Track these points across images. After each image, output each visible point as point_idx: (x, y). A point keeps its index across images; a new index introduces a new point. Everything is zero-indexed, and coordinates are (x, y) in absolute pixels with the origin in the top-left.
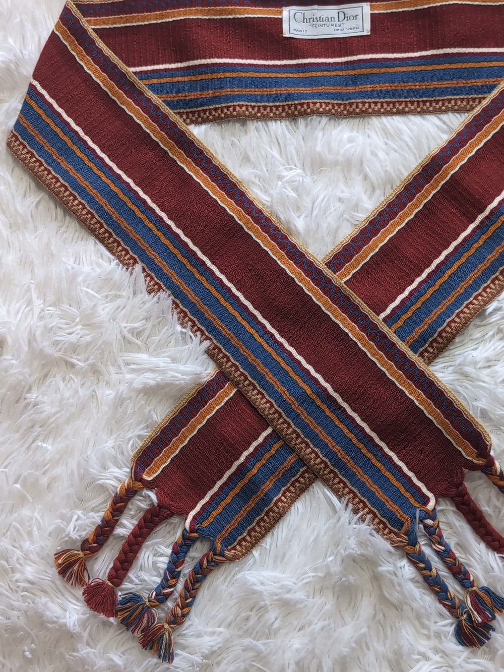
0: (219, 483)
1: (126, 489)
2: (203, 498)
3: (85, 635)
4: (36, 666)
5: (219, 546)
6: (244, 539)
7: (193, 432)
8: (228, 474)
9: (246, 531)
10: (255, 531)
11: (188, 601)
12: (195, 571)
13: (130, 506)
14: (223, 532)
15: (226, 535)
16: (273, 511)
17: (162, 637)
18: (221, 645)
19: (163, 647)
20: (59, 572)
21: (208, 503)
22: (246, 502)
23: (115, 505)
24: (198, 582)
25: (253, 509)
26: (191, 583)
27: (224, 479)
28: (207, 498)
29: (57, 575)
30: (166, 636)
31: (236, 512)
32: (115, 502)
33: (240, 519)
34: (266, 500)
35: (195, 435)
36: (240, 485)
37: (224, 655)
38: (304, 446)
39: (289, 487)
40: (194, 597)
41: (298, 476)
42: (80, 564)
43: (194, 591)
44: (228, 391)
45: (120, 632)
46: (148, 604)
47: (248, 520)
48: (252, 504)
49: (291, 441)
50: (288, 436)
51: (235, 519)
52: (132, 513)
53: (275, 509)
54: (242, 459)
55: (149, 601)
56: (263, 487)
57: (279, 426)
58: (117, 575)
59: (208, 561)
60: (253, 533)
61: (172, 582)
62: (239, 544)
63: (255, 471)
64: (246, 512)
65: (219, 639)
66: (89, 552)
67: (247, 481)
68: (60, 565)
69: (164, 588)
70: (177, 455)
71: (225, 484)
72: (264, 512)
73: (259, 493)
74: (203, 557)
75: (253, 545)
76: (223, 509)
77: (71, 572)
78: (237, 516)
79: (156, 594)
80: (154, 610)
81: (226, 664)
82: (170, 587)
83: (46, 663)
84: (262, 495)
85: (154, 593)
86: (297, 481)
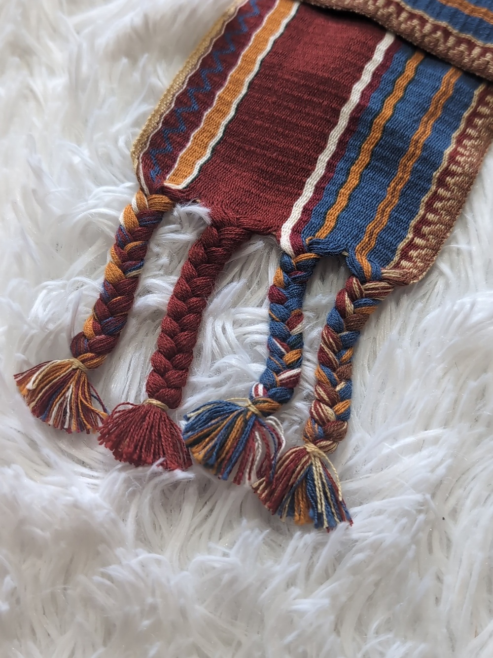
0: (324, 159)
1: (136, 216)
2: (300, 195)
3: (129, 528)
4: (31, 644)
5: (366, 265)
6: (411, 245)
7: (239, 92)
8: (335, 135)
9: (411, 230)
10: (429, 223)
11: (338, 388)
12: (333, 327)
13: (154, 248)
14: (366, 239)
15: (373, 243)
16: (453, 174)
17: (308, 476)
18: (449, 461)
19: (319, 493)
20: (34, 411)
21: (312, 201)
22: (390, 175)
23: (122, 249)
24: (346, 348)
25: (410, 185)
26: (334, 352)
27: (332, 146)
28: (308, 192)
29: (31, 418)
30: (317, 469)
31: (379, 198)
32: (121, 244)
33: (389, 209)
34: (429, 159)
35: (246, 95)
36: (367, 146)
37: (459, 492)
38: (463, 47)
39: (465, 130)
40: (348, 380)
41: (474, 104)
42: (78, 383)
43: (343, 367)
44: (282, 10)
45: (206, 510)
46: (253, 409)
47: (407, 207)
48: (403, 175)
49: (436, 45)
50: (426, 39)
51: (380, 210)
52: (164, 260)
53: (454, 168)
54: (355, 97)
55: (255, 403)
56: (415, 137)
57: (403, 26)
58: (167, 380)
59: (353, 298)
60: (426, 229)
61: (290, 356)
62: (405, 256)
63: (387, 112)
64: (397, 193)
65: (440, 453)
66: (90, 355)
67: (379, 135)
68: (32, 393)
69: (278, 372)
70: (221, 139)
71: (335, 157)
72: (435, 181)
73: (411, 149)
74: (341, 294)
75: (436, 250)
76: (349, 199)
77: (61, 405)
78: (381, 206)
79: (265, 387)
80: (271, 420)
81: (475, 505)
82: (291, 367)
83: (54, 633)
84: (418, 152)
85: (261, 387)
86: (475, 114)
